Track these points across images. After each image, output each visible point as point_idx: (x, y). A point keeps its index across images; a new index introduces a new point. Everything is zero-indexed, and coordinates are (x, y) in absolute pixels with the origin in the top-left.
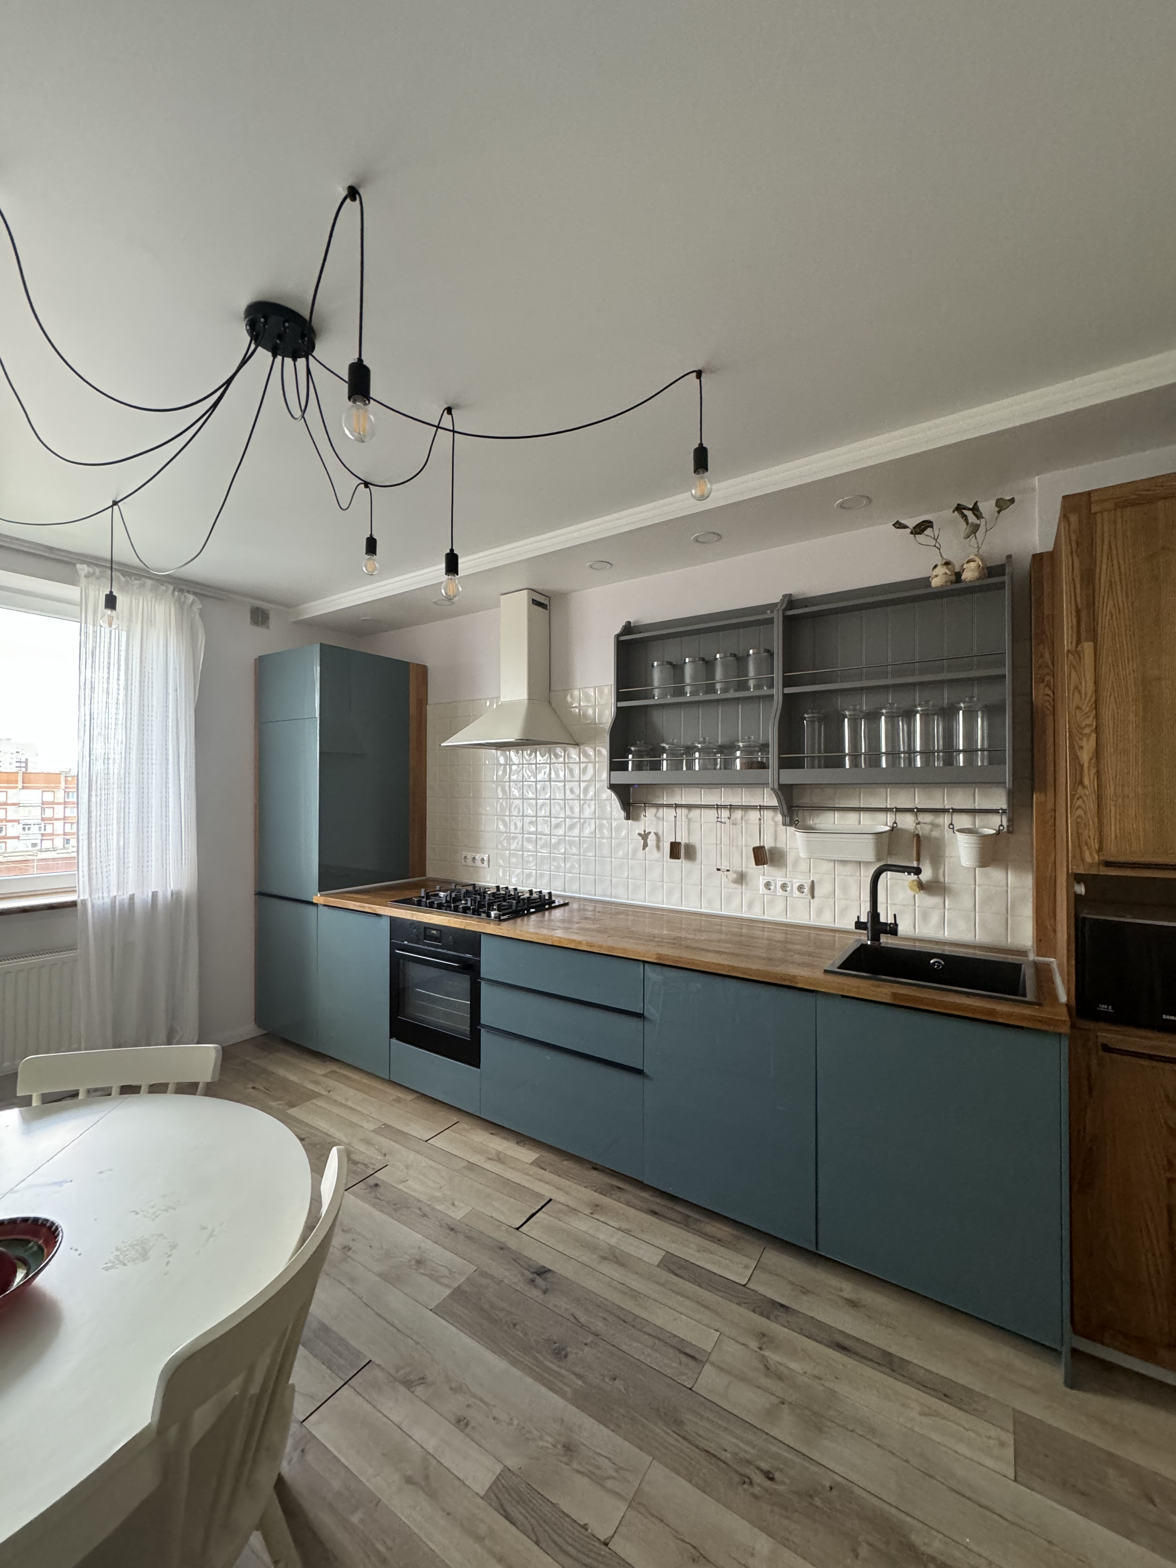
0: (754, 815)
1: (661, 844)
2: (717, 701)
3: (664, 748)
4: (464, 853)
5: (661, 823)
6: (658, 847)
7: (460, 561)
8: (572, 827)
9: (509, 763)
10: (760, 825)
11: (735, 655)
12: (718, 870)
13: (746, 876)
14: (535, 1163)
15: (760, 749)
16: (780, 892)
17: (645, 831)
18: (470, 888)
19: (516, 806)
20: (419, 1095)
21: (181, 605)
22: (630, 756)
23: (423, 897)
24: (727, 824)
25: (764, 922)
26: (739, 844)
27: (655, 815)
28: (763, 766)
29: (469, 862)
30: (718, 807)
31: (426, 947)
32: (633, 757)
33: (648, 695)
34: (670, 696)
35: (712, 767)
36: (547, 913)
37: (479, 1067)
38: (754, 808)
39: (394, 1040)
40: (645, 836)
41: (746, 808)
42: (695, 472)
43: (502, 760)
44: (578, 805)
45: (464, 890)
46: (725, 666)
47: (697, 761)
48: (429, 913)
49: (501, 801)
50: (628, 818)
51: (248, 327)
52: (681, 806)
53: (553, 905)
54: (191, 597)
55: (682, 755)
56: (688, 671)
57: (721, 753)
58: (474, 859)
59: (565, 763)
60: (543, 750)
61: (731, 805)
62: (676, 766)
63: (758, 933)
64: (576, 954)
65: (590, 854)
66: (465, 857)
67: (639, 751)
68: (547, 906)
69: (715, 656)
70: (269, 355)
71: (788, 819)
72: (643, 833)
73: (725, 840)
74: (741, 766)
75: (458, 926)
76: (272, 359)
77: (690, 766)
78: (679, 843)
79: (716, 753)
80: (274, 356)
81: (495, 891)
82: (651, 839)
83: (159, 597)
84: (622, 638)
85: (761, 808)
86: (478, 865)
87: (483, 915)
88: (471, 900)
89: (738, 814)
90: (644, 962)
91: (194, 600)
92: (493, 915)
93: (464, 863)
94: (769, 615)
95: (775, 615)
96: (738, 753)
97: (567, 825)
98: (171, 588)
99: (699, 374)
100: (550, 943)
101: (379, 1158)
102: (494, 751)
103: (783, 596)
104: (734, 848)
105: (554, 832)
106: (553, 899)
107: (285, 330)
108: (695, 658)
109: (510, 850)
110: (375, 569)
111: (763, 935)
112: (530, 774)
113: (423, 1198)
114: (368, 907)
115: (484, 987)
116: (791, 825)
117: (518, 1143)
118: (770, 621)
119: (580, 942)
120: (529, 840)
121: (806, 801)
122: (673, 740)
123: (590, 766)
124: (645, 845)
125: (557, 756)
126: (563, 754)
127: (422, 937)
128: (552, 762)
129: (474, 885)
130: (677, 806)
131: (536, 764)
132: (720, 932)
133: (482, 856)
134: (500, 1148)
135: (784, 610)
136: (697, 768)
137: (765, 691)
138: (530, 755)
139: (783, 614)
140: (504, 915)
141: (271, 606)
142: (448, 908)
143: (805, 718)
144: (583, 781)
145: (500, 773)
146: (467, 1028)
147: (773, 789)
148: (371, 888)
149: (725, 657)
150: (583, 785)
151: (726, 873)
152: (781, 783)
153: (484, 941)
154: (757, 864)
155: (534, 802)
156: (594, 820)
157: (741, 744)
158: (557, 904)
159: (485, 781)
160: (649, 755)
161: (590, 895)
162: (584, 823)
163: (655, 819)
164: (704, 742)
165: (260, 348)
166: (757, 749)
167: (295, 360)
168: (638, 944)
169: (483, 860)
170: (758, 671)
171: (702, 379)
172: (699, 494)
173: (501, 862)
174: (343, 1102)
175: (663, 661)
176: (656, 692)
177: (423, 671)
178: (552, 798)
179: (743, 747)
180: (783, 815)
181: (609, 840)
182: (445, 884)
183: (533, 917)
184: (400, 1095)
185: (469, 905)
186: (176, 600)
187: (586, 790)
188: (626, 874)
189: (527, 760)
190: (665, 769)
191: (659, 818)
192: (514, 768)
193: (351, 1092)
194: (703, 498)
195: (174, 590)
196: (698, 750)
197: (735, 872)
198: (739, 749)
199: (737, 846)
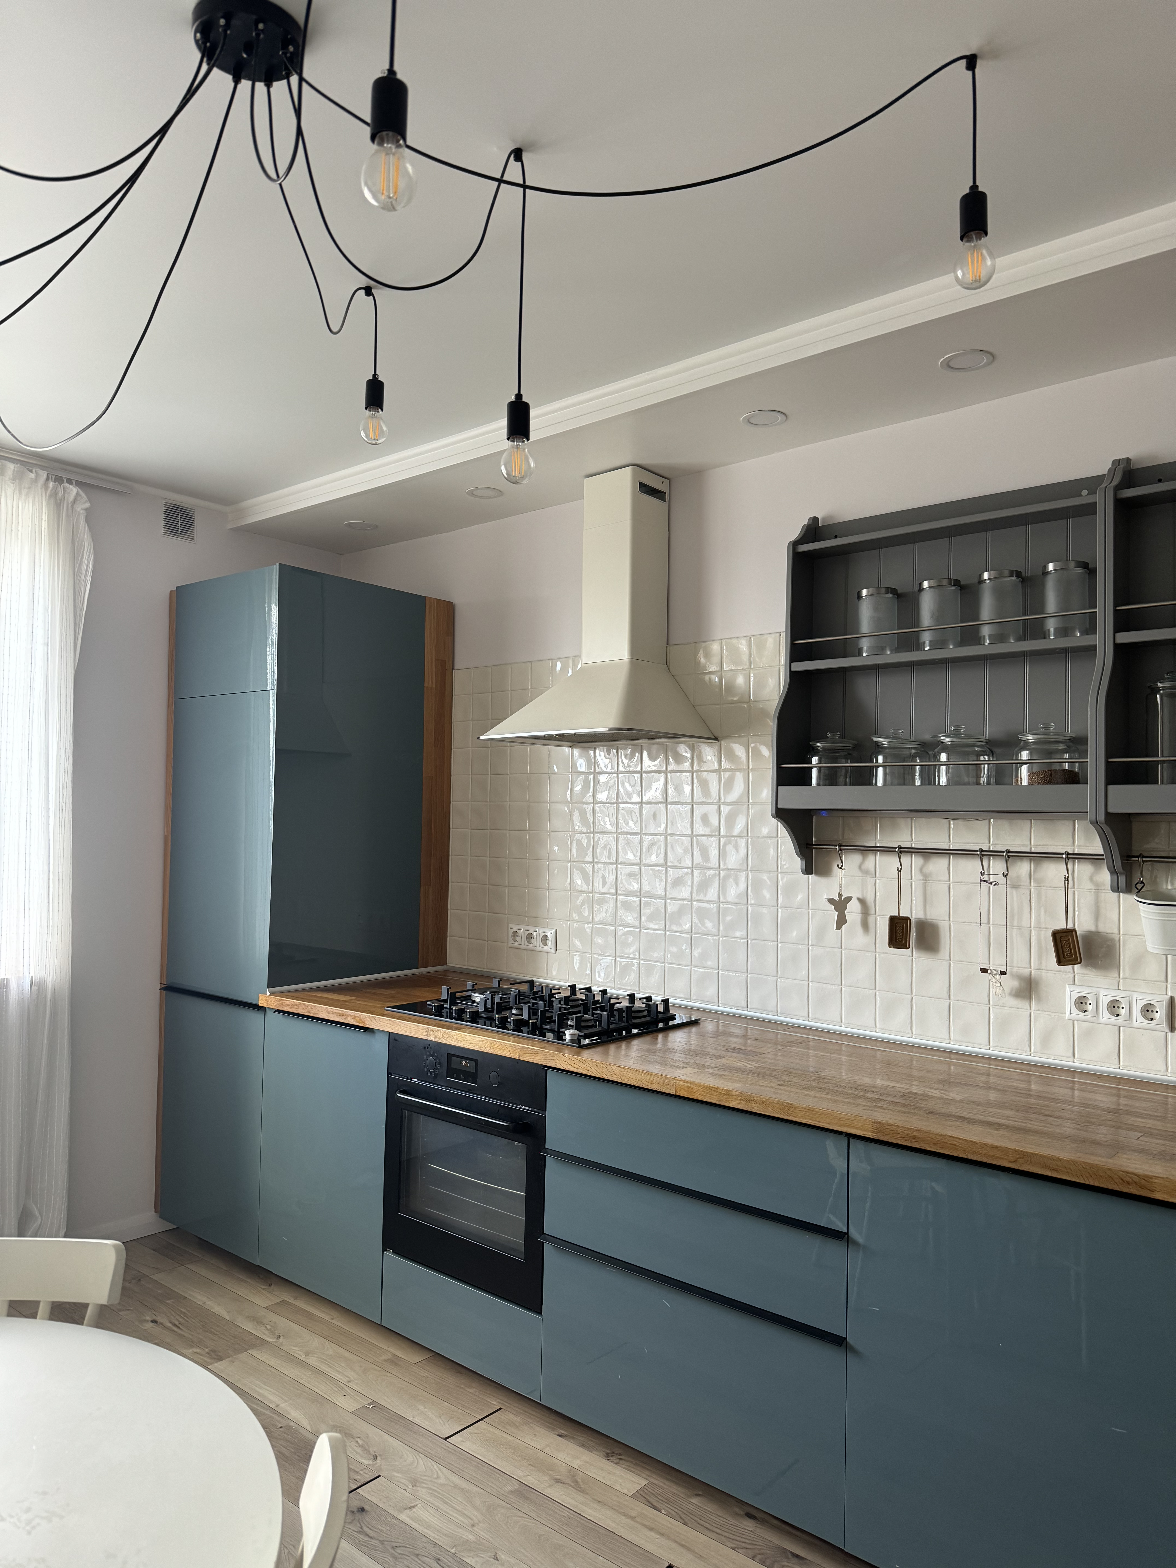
0: (1055, 871)
1: (871, 919)
2: (983, 659)
3: (878, 745)
4: (513, 927)
5: (871, 881)
6: (865, 925)
7: (533, 413)
8: (704, 885)
9: (594, 770)
10: (1066, 888)
11: (1018, 574)
12: (984, 971)
13: (1037, 983)
14: (641, 1495)
15: (1069, 747)
16: (1105, 1015)
17: (840, 895)
18: (525, 988)
19: (605, 846)
20: (434, 1354)
21: (57, 502)
22: (815, 760)
23: (445, 1001)
24: (1002, 887)
25: (1073, 1072)
26: (1025, 923)
27: (860, 867)
28: (1073, 778)
29: (522, 942)
30: (983, 854)
31: (449, 1090)
32: (820, 762)
33: (849, 649)
34: (891, 651)
35: (972, 780)
36: (660, 1036)
37: (539, 1312)
38: (1054, 856)
39: (389, 1254)
40: (840, 905)
41: (1037, 857)
42: (962, 239)
43: (581, 765)
44: (715, 844)
45: (514, 991)
46: (999, 594)
47: (943, 769)
48: (457, 1029)
49: (578, 836)
50: (808, 870)
51: (198, 35)
52: (910, 851)
53: (671, 1023)
54: (73, 490)
55: (913, 757)
56: (927, 605)
57: (992, 753)
58: (530, 936)
59: (692, 772)
60: (654, 748)
61: (1008, 851)
62: (903, 777)
63: (1062, 1092)
64: (719, 1114)
65: (738, 934)
66: (515, 933)
67: (832, 750)
68: (660, 1025)
69: (981, 575)
70: (227, 79)
71: (1122, 879)
72: (837, 898)
73: (997, 917)
74: (1030, 777)
75: (507, 1054)
76: (233, 84)
77: (930, 777)
78: (907, 919)
79: (978, 755)
80: (237, 81)
81: (568, 994)
82: (853, 910)
83: (24, 492)
84: (803, 548)
85: (1069, 857)
86: (538, 948)
87: (550, 1036)
88: (529, 1008)
89: (1023, 868)
90: (849, 1136)
91: (78, 494)
92: (568, 1037)
93: (512, 943)
94: (1085, 497)
95: (1098, 498)
96: (1025, 755)
97: (696, 880)
98: (44, 475)
99: (971, 62)
100: (673, 1092)
101: (366, 1462)
102: (567, 750)
103: (1114, 462)
104: (1015, 931)
105: (672, 893)
106: (671, 1012)
107: (258, 35)
108: (940, 580)
109: (592, 922)
110: (380, 434)
111: (1073, 1096)
112: (629, 788)
113: (442, 1541)
114: (350, 1016)
115: (551, 1167)
116: (1128, 890)
117: (607, 1456)
118: (1090, 509)
119: (728, 1093)
120: (627, 906)
121: (1158, 844)
122: (896, 730)
123: (739, 777)
124: (841, 921)
125: (679, 758)
126: (688, 755)
127: (444, 1070)
128: (671, 768)
129: (531, 982)
130: (902, 851)
131: (641, 773)
132: (988, 1087)
133: (545, 931)
134: (576, 1464)
135: (1118, 488)
136: (943, 781)
137: (1078, 638)
138: (632, 756)
139: (1115, 494)
140: (585, 1037)
141: (202, 503)
142: (490, 1021)
143: (1157, 690)
144: (725, 803)
145: (578, 788)
146: (519, 1241)
147: (1095, 823)
148: (356, 983)
149: (1000, 577)
150: (725, 810)
151: (998, 977)
152: (1110, 810)
153: (553, 1083)
154: (1060, 962)
155: (637, 839)
156: (743, 874)
157: (1030, 738)
158: (677, 1021)
159: (550, 802)
160: (849, 757)
161: (738, 1008)
162: (726, 878)
163: (860, 874)
164: (957, 734)
165: (216, 71)
166: (1061, 747)
167: (269, 86)
168: (836, 1102)
169: (545, 938)
170: (1065, 602)
171: (977, 70)
172: (970, 278)
173: (577, 943)
174: (303, 1358)
175: (878, 588)
176: (865, 645)
177: (448, 610)
178: (669, 832)
179: (1035, 743)
180: (1113, 872)
181: (775, 909)
182: (481, 980)
183: (636, 1043)
184: (399, 1353)
185: (525, 1016)
186: (50, 496)
187: (731, 820)
188: (804, 972)
189: (624, 766)
190: (880, 782)
191: (866, 873)
192: (602, 778)
193: (316, 1342)
194: (978, 284)
195: (48, 479)
196: (945, 748)
197: (1020, 977)
198: (1026, 746)
199: (1020, 928)
